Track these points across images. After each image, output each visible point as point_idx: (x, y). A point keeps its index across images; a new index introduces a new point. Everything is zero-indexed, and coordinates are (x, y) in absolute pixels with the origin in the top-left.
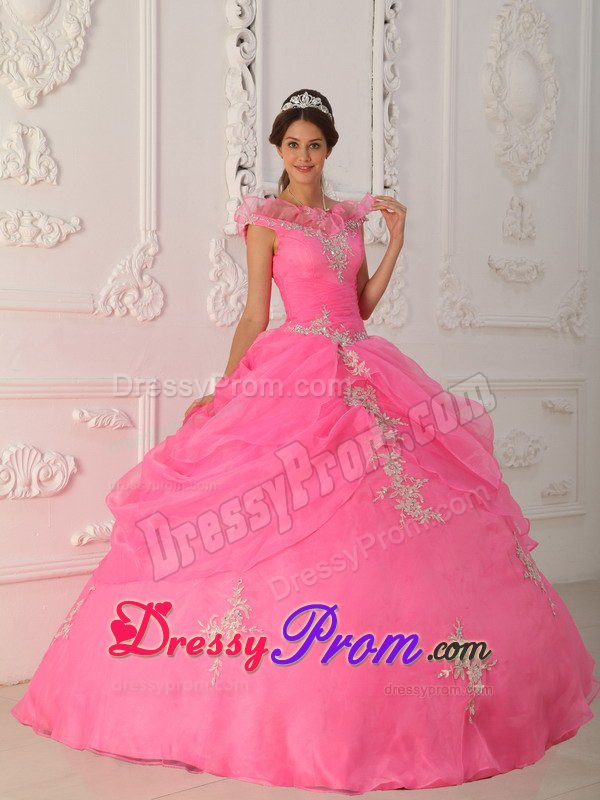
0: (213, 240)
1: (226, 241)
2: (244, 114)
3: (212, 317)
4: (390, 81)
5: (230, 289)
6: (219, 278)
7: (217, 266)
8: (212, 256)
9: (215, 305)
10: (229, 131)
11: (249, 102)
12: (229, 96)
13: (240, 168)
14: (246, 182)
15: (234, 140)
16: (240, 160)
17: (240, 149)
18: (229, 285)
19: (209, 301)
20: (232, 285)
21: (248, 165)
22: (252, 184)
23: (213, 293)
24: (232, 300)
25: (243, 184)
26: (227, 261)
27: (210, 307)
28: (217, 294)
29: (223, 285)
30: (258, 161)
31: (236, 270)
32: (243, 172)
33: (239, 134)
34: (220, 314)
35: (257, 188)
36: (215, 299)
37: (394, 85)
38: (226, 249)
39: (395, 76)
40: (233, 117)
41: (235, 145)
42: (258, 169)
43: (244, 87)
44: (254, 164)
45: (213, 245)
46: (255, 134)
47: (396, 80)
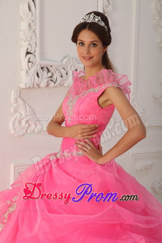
0: (13, 91)
1: (20, 92)
2: (30, 24)
3: (12, 132)
4: (107, 7)
5: (22, 117)
6: (16, 111)
7: (15, 105)
8: (12, 100)
9: (14, 126)
10: (22, 34)
11: (32, 18)
12: (21, 14)
13: (28, 53)
14: (31, 60)
15: (24, 38)
16: (28, 49)
17: (27, 42)
18: (21, 115)
19: (11, 124)
20: (24, 114)
21: (32, 52)
22: (34, 62)
23: (13, 119)
24: (23, 122)
25: (29, 62)
26: (20, 102)
27: (11, 127)
28: (15, 120)
29: (18, 115)
30: (37, 49)
31: (26, 107)
32: (29, 55)
33: (27, 35)
34: (17, 130)
35: (37, 63)
36: (14, 123)
37: (108, 9)
38: (20, 96)
39: (109, 4)
40: (24, 25)
41: (25, 41)
42: (37, 54)
43: (30, 10)
44: (35, 51)
45: (13, 94)
46: (35, 35)
47: (110, 6)
